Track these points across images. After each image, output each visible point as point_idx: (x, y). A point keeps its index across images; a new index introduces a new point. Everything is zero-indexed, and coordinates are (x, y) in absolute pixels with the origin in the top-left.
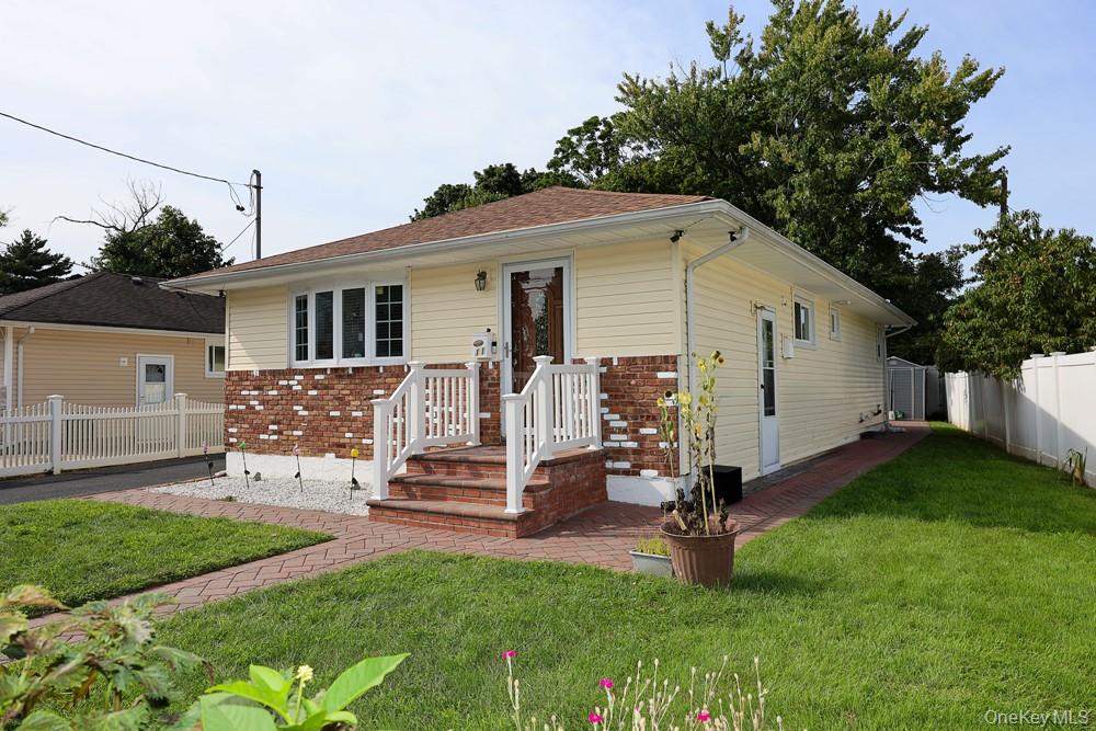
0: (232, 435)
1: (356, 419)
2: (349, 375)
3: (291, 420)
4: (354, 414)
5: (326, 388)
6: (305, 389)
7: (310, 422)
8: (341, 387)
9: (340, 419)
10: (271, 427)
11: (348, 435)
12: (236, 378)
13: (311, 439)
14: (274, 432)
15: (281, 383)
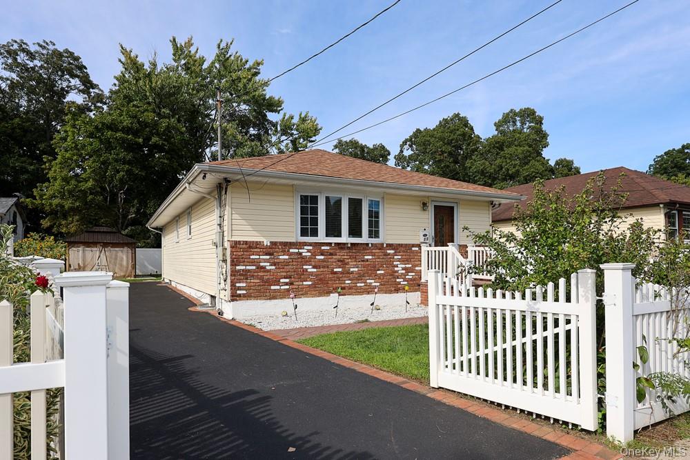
0: (239, 288)
1: (352, 273)
2: (348, 247)
3: (303, 275)
4: (351, 270)
5: (331, 254)
6: (314, 255)
7: (317, 275)
8: (342, 255)
9: (341, 273)
10: (282, 280)
11: (347, 282)
12: (244, 246)
13: (319, 286)
14: (286, 284)
15: (291, 250)
